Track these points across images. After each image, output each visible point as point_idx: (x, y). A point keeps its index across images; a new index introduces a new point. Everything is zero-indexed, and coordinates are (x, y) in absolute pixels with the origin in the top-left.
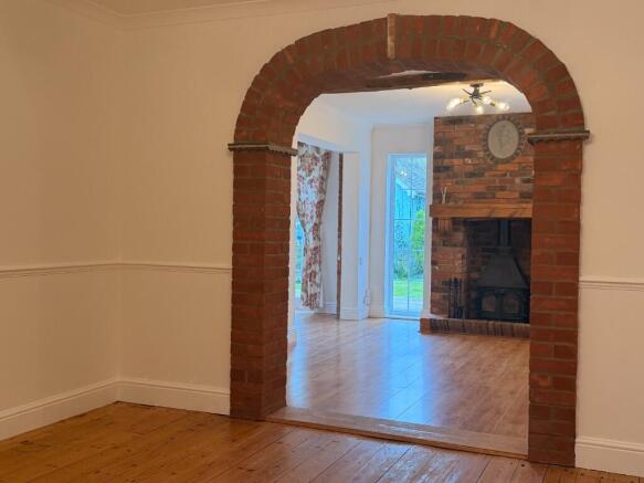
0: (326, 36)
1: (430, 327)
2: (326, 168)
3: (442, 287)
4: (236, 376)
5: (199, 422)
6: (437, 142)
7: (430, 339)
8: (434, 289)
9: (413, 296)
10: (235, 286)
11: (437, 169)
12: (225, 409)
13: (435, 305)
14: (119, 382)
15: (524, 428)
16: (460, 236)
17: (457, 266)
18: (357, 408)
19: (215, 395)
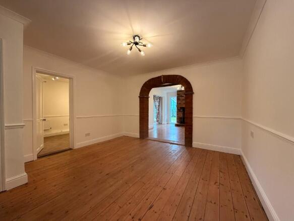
0: (153, 79)
1: (177, 125)
2: (160, 100)
3: (179, 119)
4: (141, 132)
5: (135, 139)
6: (178, 94)
7: (176, 127)
8: (177, 119)
9: (174, 120)
10: (140, 118)
11: (178, 99)
12: (139, 137)
13: (178, 122)
14: (124, 133)
15: (184, 140)
16: (182, 110)
17: (181, 115)
18: (166, 138)
19: (137, 135)
